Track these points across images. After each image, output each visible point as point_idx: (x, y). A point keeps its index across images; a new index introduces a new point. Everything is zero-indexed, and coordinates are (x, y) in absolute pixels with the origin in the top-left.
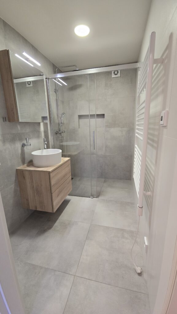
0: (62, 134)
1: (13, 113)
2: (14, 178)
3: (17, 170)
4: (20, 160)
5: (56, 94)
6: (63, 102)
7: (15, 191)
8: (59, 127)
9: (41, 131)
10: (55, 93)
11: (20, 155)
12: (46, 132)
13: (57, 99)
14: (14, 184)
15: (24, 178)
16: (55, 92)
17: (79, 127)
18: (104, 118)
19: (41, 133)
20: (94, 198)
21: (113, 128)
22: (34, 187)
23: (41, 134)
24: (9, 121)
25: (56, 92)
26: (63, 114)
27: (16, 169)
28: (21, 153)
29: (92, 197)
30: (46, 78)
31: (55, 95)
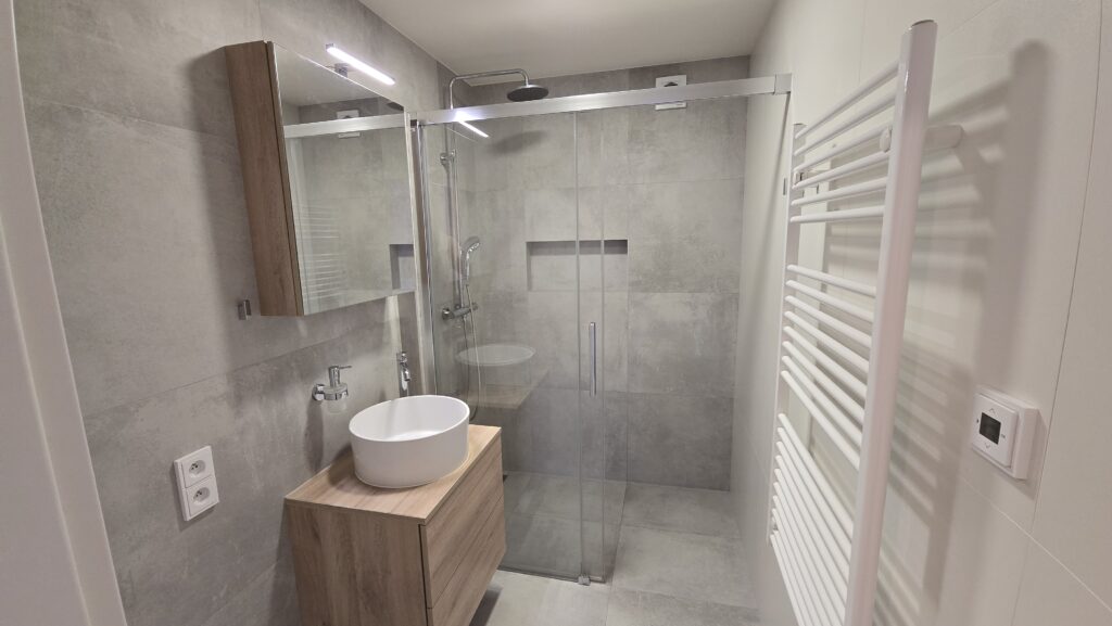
0: (467, 318)
1: (281, 281)
2: (276, 541)
3: (289, 505)
4: (302, 459)
5: (448, 171)
6: (470, 196)
7: (278, 594)
8: (454, 289)
9: (388, 322)
10: (443, 168)
11: (301, 438)
12: (407, 323)
13: (449, 189)
14: (273, 567)
15: (316, 536)
16: (444, 165)
17: (530, 286)
18: (625, 252)
19: (389, 328)
20: (592, 584)
21: (659, 291)
22: (355, 576)
23: (389, 332)
24: (264, 312)
25: (446, 166)
26: (472, 241)
27: (286, 500)
28: (308, 428)
29: (586, 580)
30: (413, 123)
31: (445, 174)
